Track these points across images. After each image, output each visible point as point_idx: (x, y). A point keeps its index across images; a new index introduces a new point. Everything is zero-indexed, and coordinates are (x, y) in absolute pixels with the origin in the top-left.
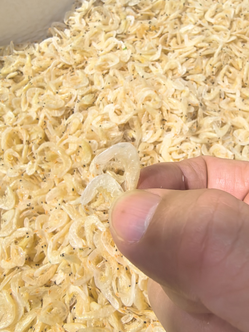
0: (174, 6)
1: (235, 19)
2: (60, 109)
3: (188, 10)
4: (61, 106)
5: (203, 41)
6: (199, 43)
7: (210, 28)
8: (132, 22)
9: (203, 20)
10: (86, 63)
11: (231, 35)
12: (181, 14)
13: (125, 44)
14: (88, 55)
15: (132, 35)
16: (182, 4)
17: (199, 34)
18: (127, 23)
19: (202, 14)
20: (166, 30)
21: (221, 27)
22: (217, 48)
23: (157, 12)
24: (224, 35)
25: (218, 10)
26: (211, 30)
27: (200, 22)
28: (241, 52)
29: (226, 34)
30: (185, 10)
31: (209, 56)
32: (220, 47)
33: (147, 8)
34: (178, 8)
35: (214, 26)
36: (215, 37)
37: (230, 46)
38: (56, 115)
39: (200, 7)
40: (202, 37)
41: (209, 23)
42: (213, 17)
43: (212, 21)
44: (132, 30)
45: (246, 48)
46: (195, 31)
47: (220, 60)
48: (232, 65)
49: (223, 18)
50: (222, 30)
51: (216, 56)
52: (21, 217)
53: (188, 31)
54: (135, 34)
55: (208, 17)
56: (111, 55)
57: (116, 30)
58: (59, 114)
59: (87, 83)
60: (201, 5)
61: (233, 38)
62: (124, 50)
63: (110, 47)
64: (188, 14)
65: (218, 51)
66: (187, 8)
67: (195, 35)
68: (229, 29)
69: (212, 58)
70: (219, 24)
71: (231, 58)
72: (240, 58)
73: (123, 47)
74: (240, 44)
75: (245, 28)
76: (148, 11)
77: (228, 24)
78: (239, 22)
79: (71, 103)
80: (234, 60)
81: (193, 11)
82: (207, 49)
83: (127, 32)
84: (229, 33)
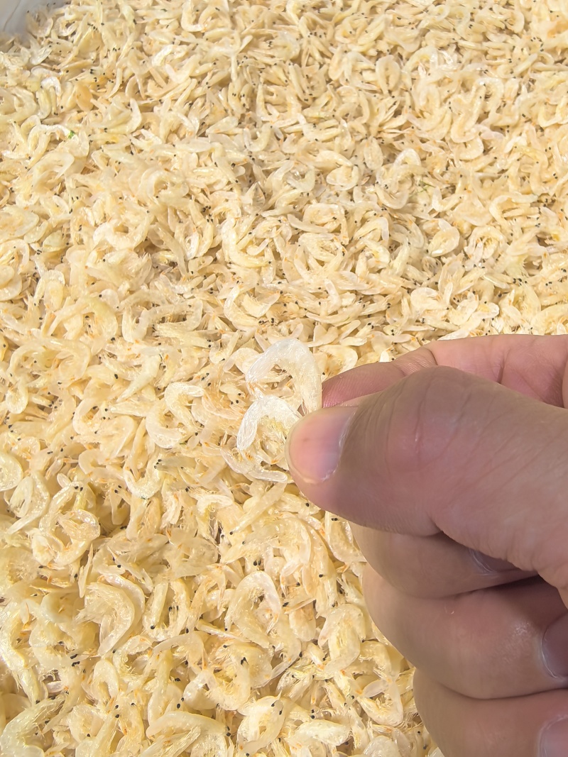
0: (118, 32)
1: (235, 10)
2: (10, 283)
3: (147, 29)
4: (10, 277)
5: (201, 64)
6: (196, 68)
7: (202, 41)
8: (58, 86)
9: (183, 34)
10: (12, 191)
11: (242, 38)
12: (138, 39)
13: (67, 127)
14: (8, 177)
15: (70, 110)
16: (131, 23)
17: (188, 55)
18: (48, 93)
19: (176, 24)
20: (127, 73)
21: (218, 31)
22: (230, 66)
23: (93, 56)
24: (231, 41)
25: (199, 7)
26: (206, 43)
27: (178, 39)
28: (272, 57)
29: (233, 38)
30: (141, 31)
31: (224, 83)
32: (233, 59)
33: (71, 56)
34: (128, 33)
35: (207, 35)
36: (217, 50)
37: (250, 53)
38: (10, 297)
39: (166, 15)
40: (196, 58)
41: (196, 34)
42: (196, 21)
43: (199, 28)
44: (67, 101)
45: (276, 47)
46: (179, 52)
47: (246, 82)
48: (268, 83)
49: (214, 17)
50: (224, 35)
51: (234, 78)
52: (47, 477)
53: (165, 59)
54: (76, 106)
55: (188, 26)
56: (52, 157)
57: (36, 112)
58: (13, 292)
59: (36, 219)
60: (165, 10)
61: (248, 40)
62: (70, 137)
63: (43, 145)
64: (153, 35)
65: (233, 70)
66: (144, 25)
67: (183, 59)
68: (233, 28)
69: (231, 85)
70: (213, 28)
71: (261, 70)
72: (276, 64)
73: (67, 133)
74: (265, 45)
75: (258, 17)
76: (74, 61)
77: (227, 21)
78: (245, 13)
79: (25, 266)
80: (267, 73)
81: (158, 27)
82: (213, 74)
83: (57, 108)
84: (236, 34)
